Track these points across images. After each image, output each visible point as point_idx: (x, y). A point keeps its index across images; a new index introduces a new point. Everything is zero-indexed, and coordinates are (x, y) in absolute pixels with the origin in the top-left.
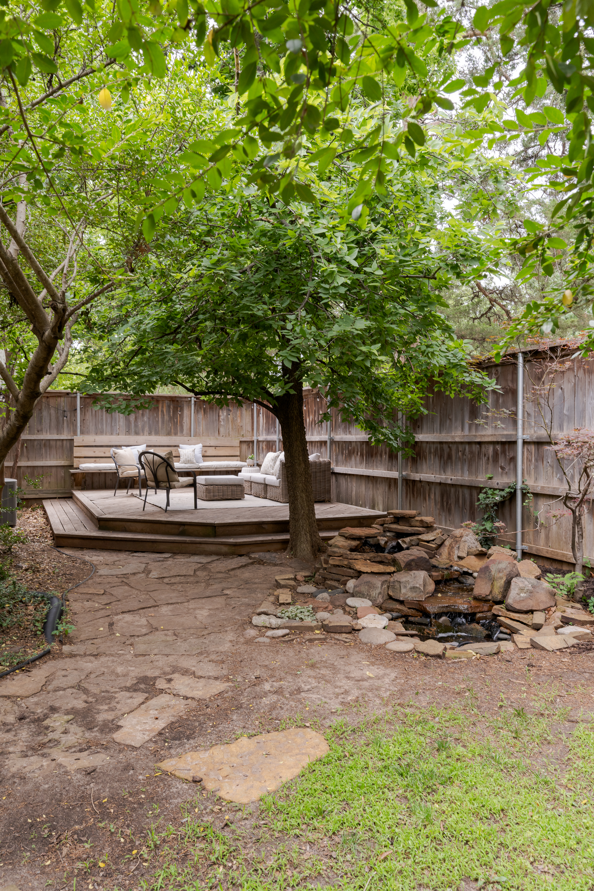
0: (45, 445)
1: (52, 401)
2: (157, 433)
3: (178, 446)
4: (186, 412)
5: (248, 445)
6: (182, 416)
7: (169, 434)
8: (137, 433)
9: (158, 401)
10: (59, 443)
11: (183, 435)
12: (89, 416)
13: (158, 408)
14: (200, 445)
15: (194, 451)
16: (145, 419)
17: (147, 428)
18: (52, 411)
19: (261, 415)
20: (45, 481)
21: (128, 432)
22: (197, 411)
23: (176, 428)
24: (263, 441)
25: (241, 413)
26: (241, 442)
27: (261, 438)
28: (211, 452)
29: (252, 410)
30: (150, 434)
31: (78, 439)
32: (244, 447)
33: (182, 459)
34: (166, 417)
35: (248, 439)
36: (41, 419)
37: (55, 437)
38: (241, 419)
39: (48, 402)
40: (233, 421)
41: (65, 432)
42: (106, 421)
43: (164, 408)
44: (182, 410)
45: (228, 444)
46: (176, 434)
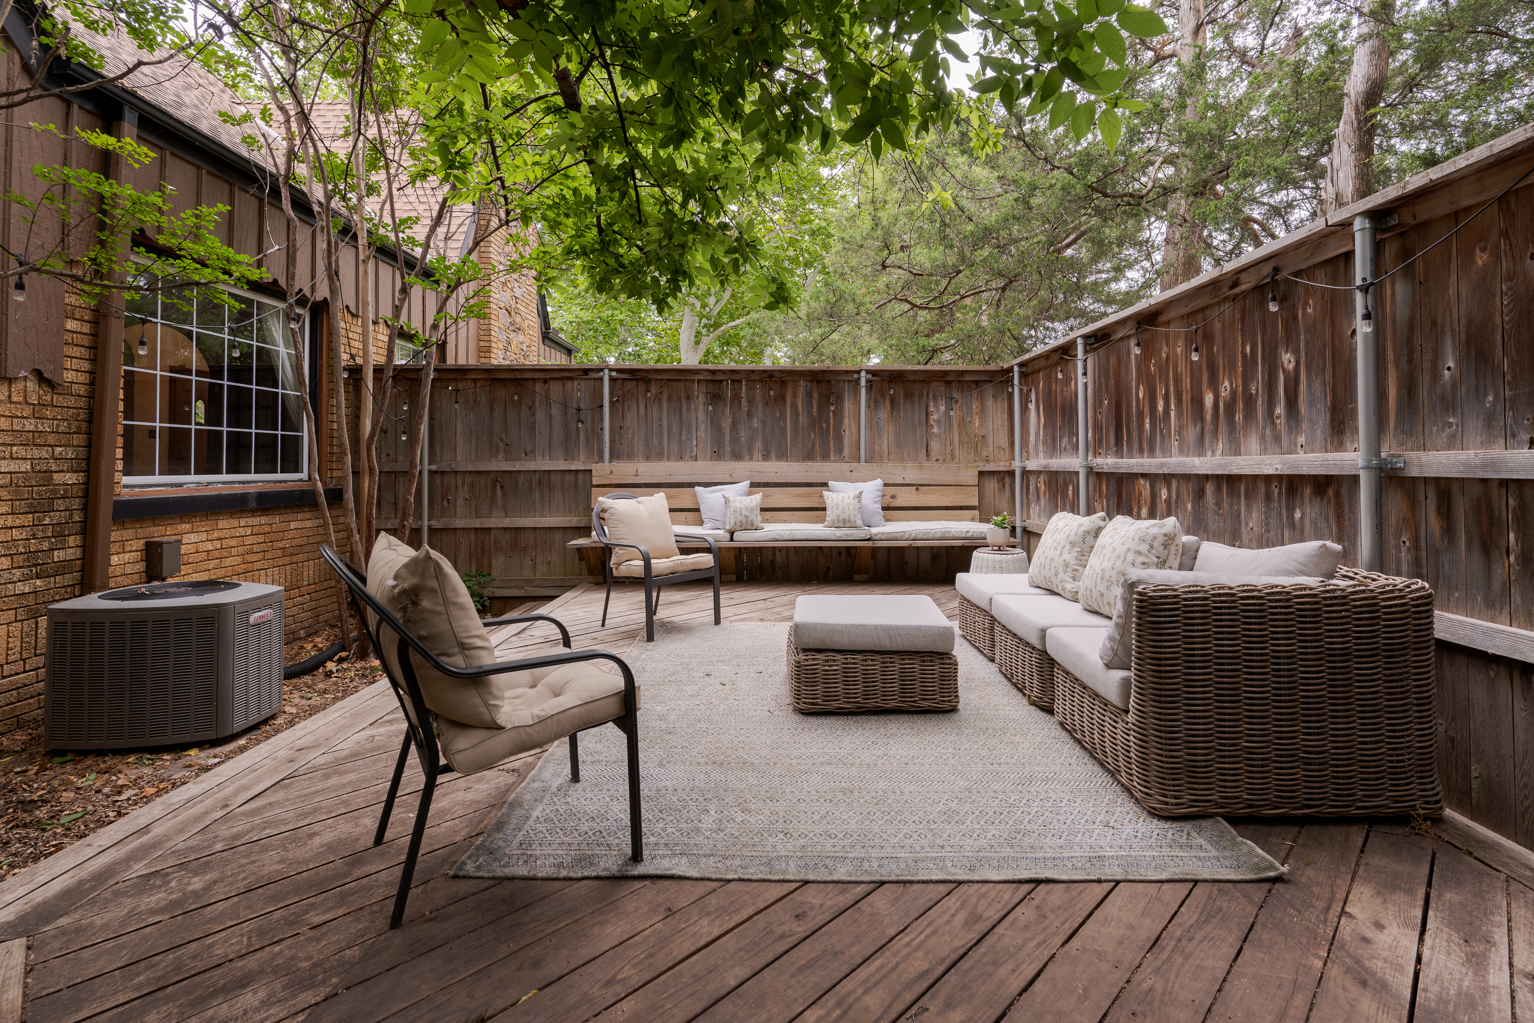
0: (540, 483)
1: (555, 389)
2: (782, 456)
3: (825, 485)
4: (848, 406)
5: (1001, 482)
6: (839, 415)
7: (809, 456)
8: (737, 456)
9: (783, 383)
10: (569, 478)
11: (843, 460)
12: (631, 419)
13: (783, 397)
14: (879, 482)
15: (859, 496)
16: (756, 423)
17: (759, 445)
18: (556, 411)
19: (1032, 406)
20: (539, 559)
21: (717, 454)
22: (873, 405)
23: (825, 444)
24: (1038, 473)
25: (983, 408)
26: (981, 473)
27: (1033, 465)
28: (906, 497)
29: (1011, 396)
30: (766, 457)
31: (602, 471)
32: (991, 485)
33: (830, 515)
34: (803, 419)
35: (1001, 466)
36: (534, 428)
37: (561, 465)
38: (983, 420)
39: (547, 391)
40: (964, 425)
41: (582, 457)
42: (670, 429)
43: (799, 394)
44: (839, 401)
45: (948, 479)
46: (825, 457)
